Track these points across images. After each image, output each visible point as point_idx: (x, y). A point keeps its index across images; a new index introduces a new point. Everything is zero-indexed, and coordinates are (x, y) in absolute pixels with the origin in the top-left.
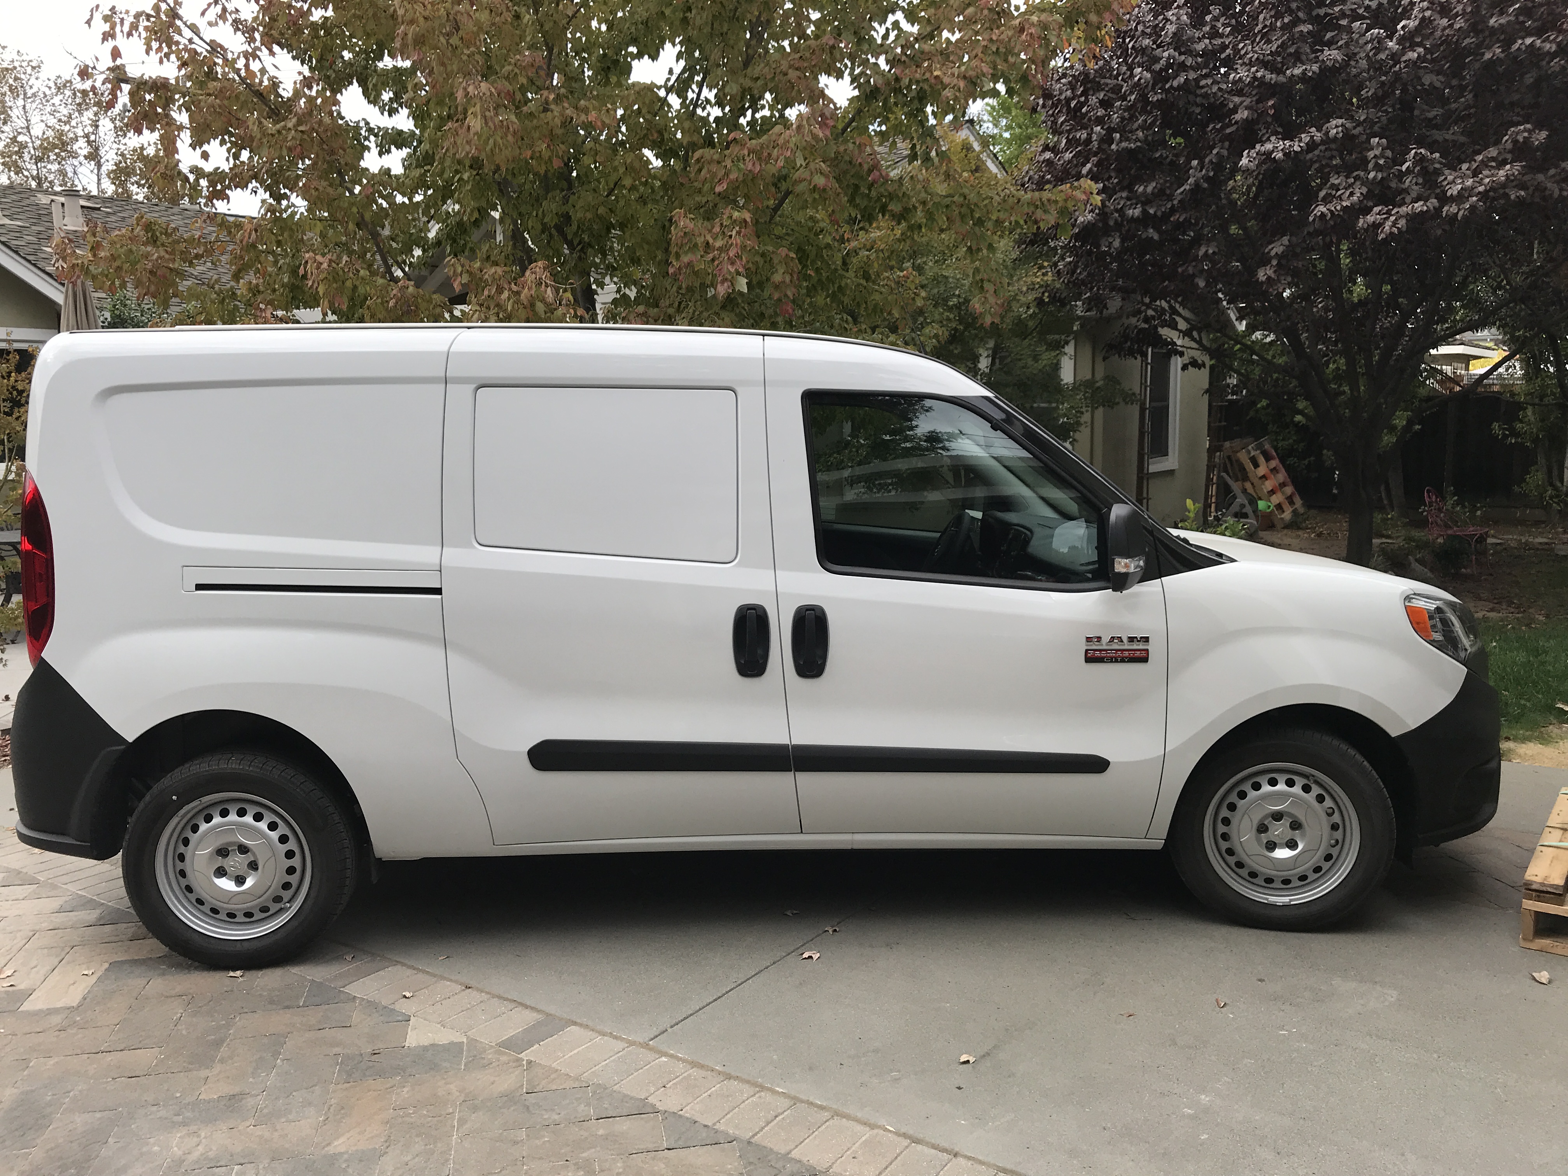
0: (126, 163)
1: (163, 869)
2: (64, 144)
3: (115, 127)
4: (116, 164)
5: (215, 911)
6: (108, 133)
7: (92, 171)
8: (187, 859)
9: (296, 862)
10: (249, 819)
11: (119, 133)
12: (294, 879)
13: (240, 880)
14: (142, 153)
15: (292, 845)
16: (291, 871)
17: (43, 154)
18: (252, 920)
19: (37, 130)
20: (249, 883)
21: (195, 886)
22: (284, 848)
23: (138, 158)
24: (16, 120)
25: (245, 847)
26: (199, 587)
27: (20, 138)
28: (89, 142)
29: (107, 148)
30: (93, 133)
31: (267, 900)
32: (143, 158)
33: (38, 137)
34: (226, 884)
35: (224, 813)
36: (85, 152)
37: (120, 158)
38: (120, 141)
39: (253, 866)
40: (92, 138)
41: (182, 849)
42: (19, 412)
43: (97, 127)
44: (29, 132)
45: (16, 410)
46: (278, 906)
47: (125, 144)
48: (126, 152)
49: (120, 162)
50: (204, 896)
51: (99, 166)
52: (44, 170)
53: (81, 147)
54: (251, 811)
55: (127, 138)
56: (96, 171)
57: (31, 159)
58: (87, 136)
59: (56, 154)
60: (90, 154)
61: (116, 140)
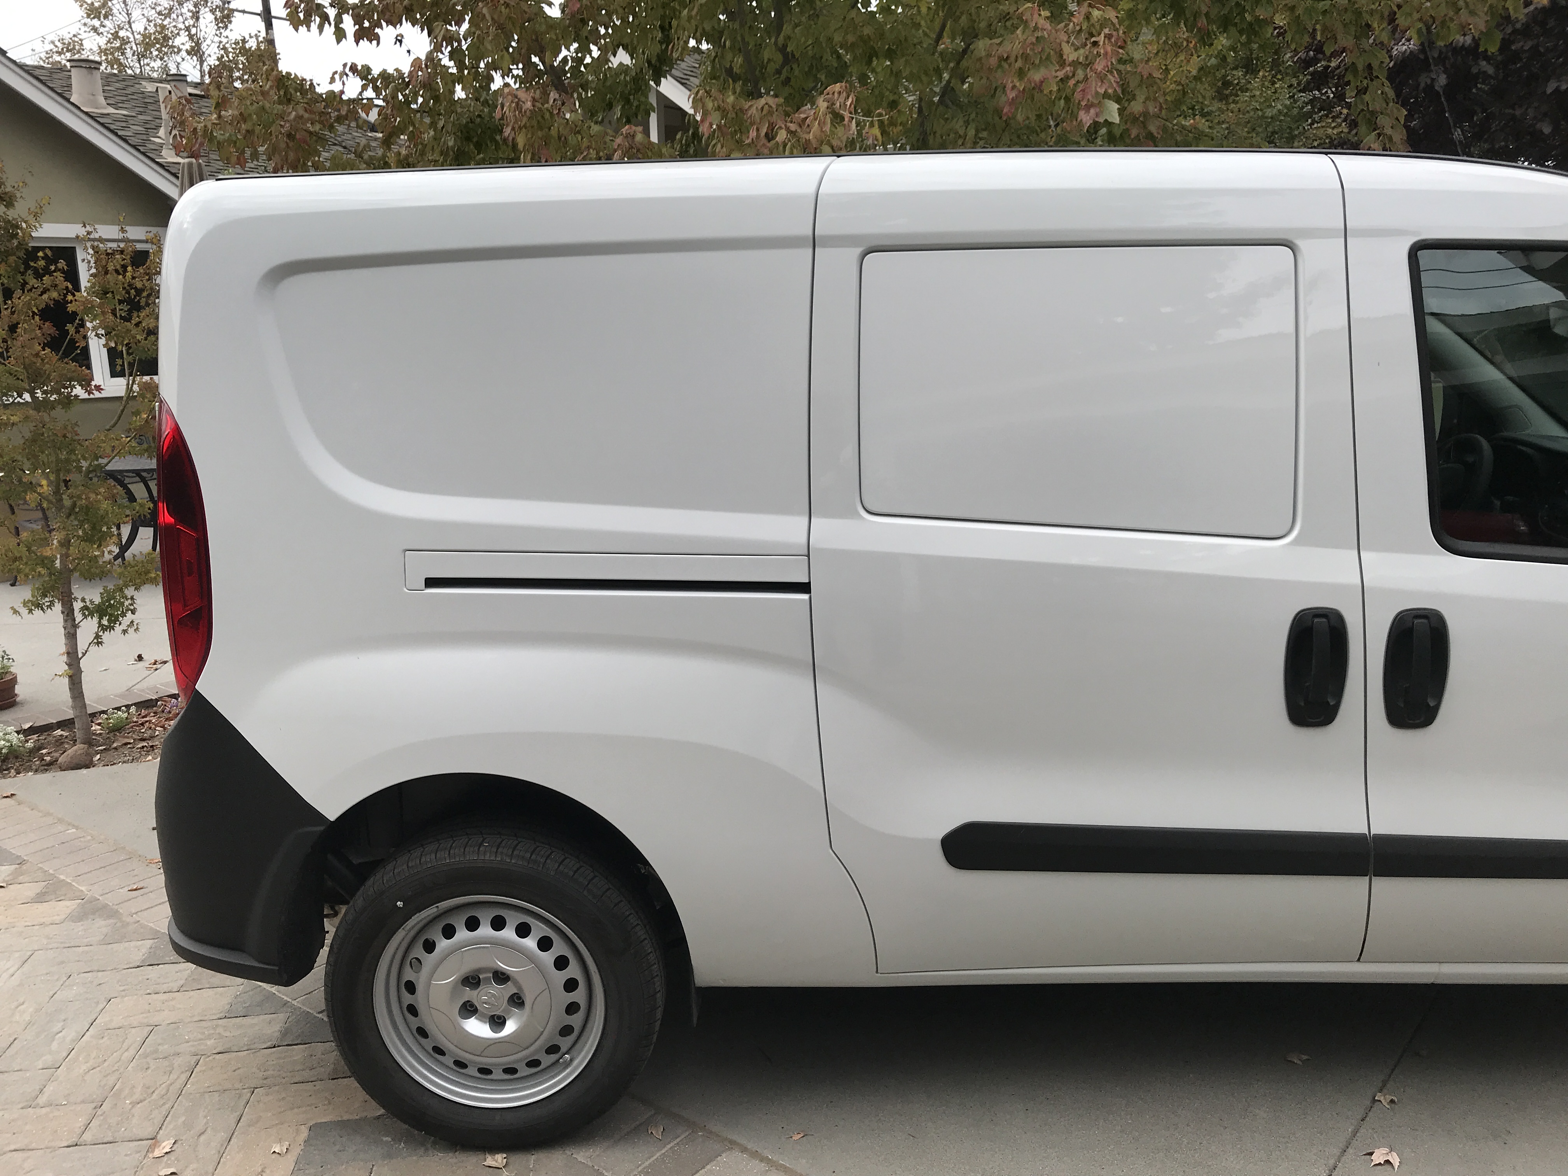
0: (228, 57)
1: (384, 1005)
2: (166, 38)
3: (216, 19)
4: (218, 59)
5: (461, 1064)
6: (209, 25)
7: (194, 67)
8: (420, 988)
9: (579, 996)
10: (509, 933)
11: (220, 25)
12: (576, 1021)
13: (497, 1022)
14: (243, 47)
15: (573, 970)
16: (572, 1009)
17: (146, 50)
18: (516, 1076)
19: (139, 26)
20: (510, 1027)
21: (430, 1028)
22: (562, 977)
23: (240, 52)
24: (118, 15)
25: (503, 974)
26: (431, 582)
27: (122, 33)
28: (191, 37)
29: (208, 42)
30: (194, 26)
31: (537, 1051)
32: (244, 51)
33: (139, 33)
34: (477, 1028)
35: (473, 924)
36: (187, 46)
37: (222, 52)
38: (221, 33)
39: (517, 1001)
40: (193, 31)
41: (409, 975)
42: (138, 317)
43: (198, 19)
44: (131, 27)
45: (135, 314)
46: (553, 1057)
47: (227, 37)
48: (227, 46)
49: (222, 56)
50: (445, 1044)
51: (202, 62)
52: (147, 68)
53: (182, 41)
54: (513, 920)
55: (228, 30)
56: (198, 67)
57: (133, 55)
58: (188, 29)
59: (157, 50)
60: (192, 48)
61: (218, 32)
